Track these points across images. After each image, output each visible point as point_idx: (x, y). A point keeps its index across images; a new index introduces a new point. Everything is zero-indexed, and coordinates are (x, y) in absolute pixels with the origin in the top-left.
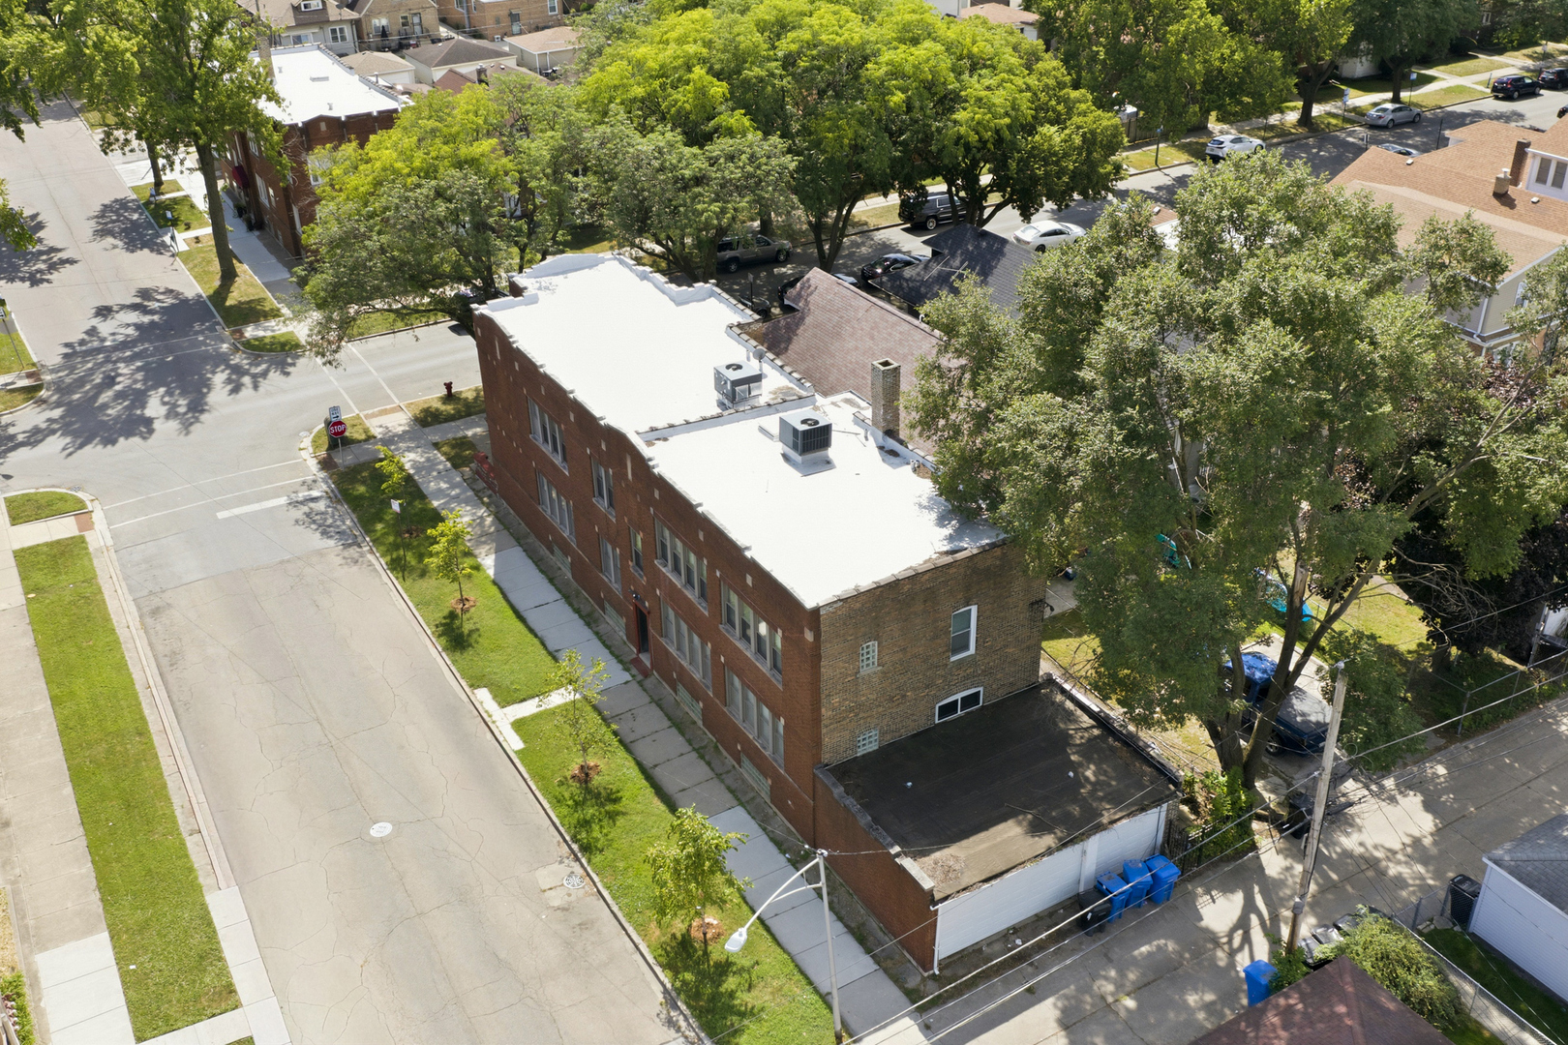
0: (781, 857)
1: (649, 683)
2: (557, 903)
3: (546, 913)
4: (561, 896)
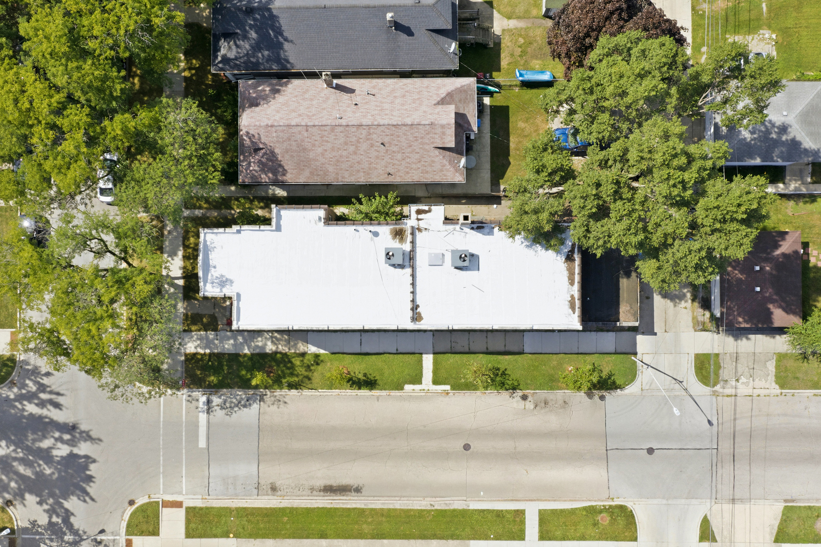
0: (555, 333)
2: (532, 407)
3: (535, 412)
4: (529, 405)
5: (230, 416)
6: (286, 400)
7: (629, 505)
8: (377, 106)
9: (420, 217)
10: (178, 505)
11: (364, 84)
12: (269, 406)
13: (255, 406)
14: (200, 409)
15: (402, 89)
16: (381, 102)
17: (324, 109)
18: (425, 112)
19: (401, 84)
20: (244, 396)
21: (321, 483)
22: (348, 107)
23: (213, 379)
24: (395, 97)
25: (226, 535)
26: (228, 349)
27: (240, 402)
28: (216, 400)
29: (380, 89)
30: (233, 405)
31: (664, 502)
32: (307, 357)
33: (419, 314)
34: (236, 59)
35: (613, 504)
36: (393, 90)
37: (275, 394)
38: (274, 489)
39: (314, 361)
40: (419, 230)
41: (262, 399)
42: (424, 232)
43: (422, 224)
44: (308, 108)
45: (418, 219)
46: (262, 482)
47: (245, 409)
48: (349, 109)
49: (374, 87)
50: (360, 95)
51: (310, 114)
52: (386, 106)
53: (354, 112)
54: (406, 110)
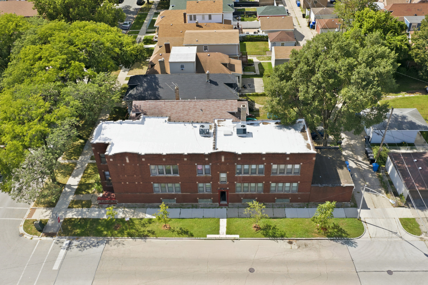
0: (305, 208)
1: (230, 206)
2: (296, 247)
3: (299, 250)
4: (294, 246)
5: (82, 251)
6: (124, 243)
12: (111, 246)
13: (102, 247)
14: (62, 247)
20: (95, 241)
23: (78, 231)
26: (93, 216)
27: (92, 244)
28: (75, 243)
30: (86, 245)
32: (144, 220)
34: (135, 94)
37: (118, 240)
39: (148, 222)
40: (219, 126)
41: (108, 242)
42: (221, 127)
45: (219, 123)
47: (94, 248)
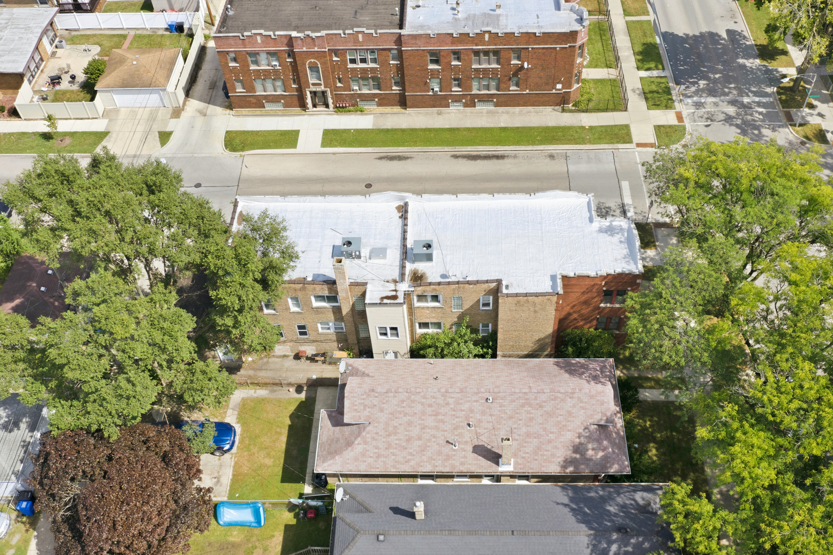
7: (227, 152)
8: (443, 421)
9: (394, 293)
10: (638, 145)
11: (462, 464)
15: (411, 454)
16: (437, 428)
17: (511, 418)
18: (382, 410)
19: (412, 463)
21: (506, 161)
22: (480, 421)
24: (420, 439)
25: (591, 128)
29: (439, 453)
31: (196, 155)
33: (399, 211)
35: (241, 153)
36: (423, 450)
38: (552, 157)
40: (395, 282)
42: (390, 278)
43: (392, 286)
44: (531, 419)
45: (396, 291)
46: (563, 161)
48: (478, 417)
49: (448, 457)
50: (466, 442)
51: (527, 408)
52: (430, 421)
53: (472, 411)
54: (405, 414)
